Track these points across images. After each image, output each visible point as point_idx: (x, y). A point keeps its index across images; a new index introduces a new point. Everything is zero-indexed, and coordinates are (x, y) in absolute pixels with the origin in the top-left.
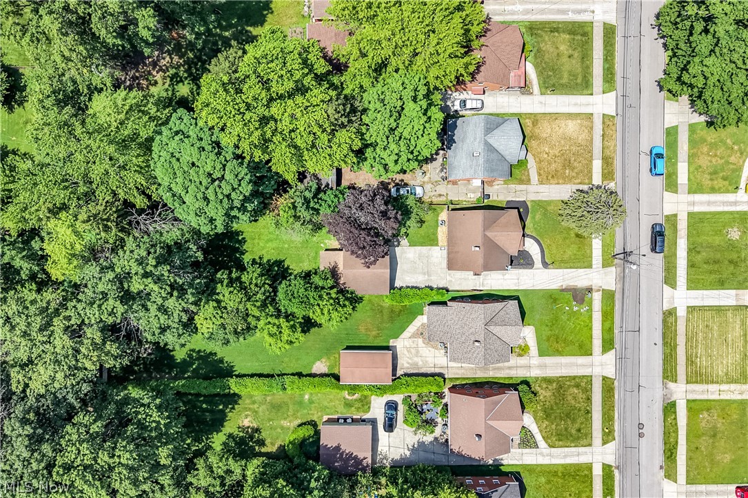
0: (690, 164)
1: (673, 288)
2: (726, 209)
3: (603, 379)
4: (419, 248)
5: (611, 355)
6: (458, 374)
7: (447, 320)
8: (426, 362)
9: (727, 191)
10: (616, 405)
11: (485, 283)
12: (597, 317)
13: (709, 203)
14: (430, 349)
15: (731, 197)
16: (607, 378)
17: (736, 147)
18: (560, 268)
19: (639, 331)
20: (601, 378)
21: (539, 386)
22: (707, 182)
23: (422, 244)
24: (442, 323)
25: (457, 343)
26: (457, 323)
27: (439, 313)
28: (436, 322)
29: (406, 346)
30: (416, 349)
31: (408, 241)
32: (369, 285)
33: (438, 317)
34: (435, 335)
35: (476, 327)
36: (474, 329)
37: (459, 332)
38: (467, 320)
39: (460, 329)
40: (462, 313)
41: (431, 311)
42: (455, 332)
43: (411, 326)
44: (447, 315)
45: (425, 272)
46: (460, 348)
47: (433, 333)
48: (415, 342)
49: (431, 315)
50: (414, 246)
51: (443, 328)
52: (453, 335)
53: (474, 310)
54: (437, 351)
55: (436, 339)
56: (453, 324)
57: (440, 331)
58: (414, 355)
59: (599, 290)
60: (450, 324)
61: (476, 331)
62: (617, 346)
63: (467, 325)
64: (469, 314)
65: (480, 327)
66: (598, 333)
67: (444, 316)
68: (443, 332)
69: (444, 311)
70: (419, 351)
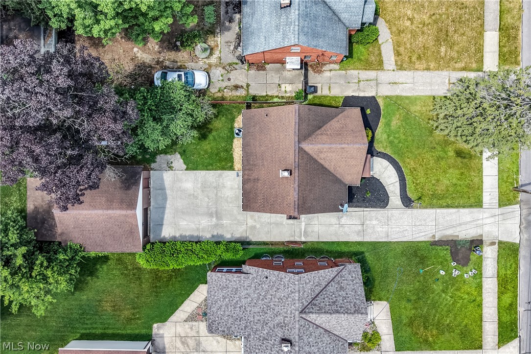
4: (203, 173)
7: (240, 298)
11: (309, 230)
12: (490, 286)
14: (219, 338)
18: (431, 207)
23: (207, 167)
24: (231, 302)
25: (255, 339)
26: (255, 303)
27: (227, 284)
28: (222, 300)
29: (179, 335)
30: (196, 340)
31: (184, 161)
32: (104, 236)
33: (225, 292)
34: (220, 323)
35: (286, 315)
36: (281, 318)
37: (259, 320)
38: (271, 299)
39: (261, 314)
40: (263, 286)
41: (214, 280)
42: (252, 319)
43: (187, 302)
44: (239, 289)
45: (212, 213)
46: (259, 347)
47: (217, 319)
48: (194, 328)
49: (214, 287)
50: (194, 170)
51: (233, 310)
52: (250, 323)
53: (282, 283)
54: (231, 343)
55: (221, 329)
56: (250, 305)
57: (229, 316)
58: (193, 349)
59: (493, 244)
60: (244, 304)
61: (285, 321)
62: (522, 333)
63: (271, 309)
64: (275, 289)
65: (291, 316)
66: (491, 312)
67: (234, 290)
68: (232, 317)
69: (234, 281)
70: (201, 343)
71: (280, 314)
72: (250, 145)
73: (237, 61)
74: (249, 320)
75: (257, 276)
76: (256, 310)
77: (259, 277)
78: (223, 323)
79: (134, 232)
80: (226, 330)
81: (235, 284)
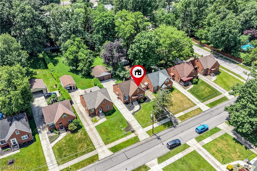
0: (213, 141)
1: (158, 163)
2: (211, 164)
3: (96, 155)
5: (110, 153)
6: (75, 107)
9: (219, 160)
10: (85, 168)
12: (124, 139)
13: (206, 156)
15: (218, 163)
16: (98, 156)
17: (238, 154)
18: (136, 118)
19: (128, 159)
20: (96, 154)
21: (81, 132)
22: (214, 150)
59: (136, 135)
62: (116, 154)
66: (117, 143)
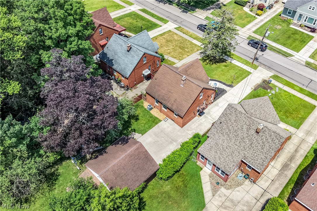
7: (222, 145)
8: (247, 202)
11: (213, 117)
14: (237, 189)
18: (239, 82)
23: (150, 127)
24: (220, 150)
25: (248, 152)
26: (230, 139)
27: (210, 146)
28: (216, 154)
29: (219, 206)
30: (229, 200)
31: (138, 133)
32: (135, 171)
33: (213, 150)
34: (228, 164)
35: (245, 122)
36: (245, 126)
37: (240, 142)
38: (233, 127)
39: (237, 139)
40: (224, 128)
41: (203, 151)
42: (237, 147)
43: (204, 186)
44: (217, 142)
45: (170, 142)
46: (254, 152)
47: (224, 164)
48: (220, 195)
49: (207, 153)
50: (145, 133)
51: (225, 153)
52: (239, 149)
53: (228, 115)
54: (244, 186)
55: (232, 166)
56: (229, 143)
57: (227, 157)
58: (233, 206)
60: (226, 145)
61: (248, 124)
63: (238, 130)
64: (229, 121)
65: (247, 119)
66: (300, 95)
67: (216, 145)
68: (229, 155)
69: (211, 141)
70: (232, 199)
71: (243, 126)
72: (160, 95)
73: (125, 91)
74: (236, 149)
75: (217, 129)
76: (233, 141)
77: (218, 128)
78: (229, 162)
79: (148, 157)
80: (234, 164)
81: (213, 142)
